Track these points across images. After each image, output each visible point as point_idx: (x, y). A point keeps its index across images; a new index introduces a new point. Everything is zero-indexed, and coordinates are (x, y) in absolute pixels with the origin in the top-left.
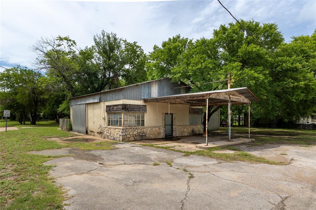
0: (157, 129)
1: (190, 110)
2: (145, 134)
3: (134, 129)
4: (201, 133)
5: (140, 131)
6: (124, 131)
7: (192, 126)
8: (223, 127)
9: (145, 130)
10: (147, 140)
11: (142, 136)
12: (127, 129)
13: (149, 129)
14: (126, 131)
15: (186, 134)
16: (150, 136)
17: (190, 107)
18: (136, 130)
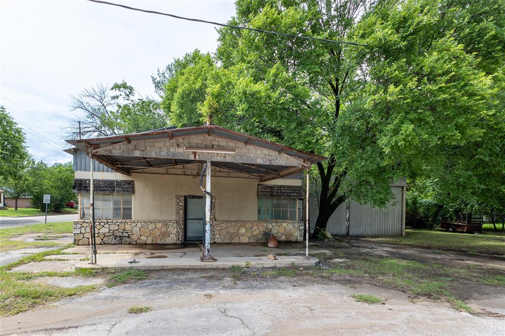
0: (159, 225)
1: (259, 190)
2: (129, 233)
3: (102, 224)
4: (293, 239)
5: (117, 228)
6: (79, 226)
7: (265, 225)
8: (454, 231)
9: (128, 227)
10: (133, 244)
11: (120, 236)
12: (85, 222)
13: (139, 225)
14: (82, 227)
15: (245, 240)
16: (142, 238)
17: (262, 183)
18: (107, 226)
